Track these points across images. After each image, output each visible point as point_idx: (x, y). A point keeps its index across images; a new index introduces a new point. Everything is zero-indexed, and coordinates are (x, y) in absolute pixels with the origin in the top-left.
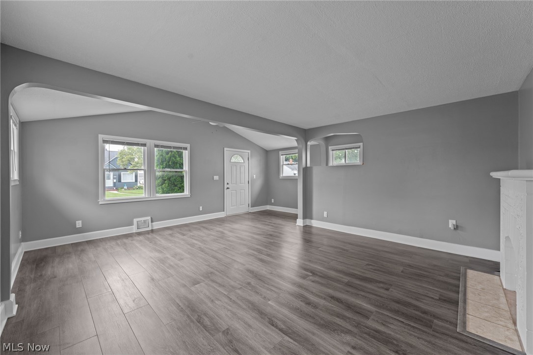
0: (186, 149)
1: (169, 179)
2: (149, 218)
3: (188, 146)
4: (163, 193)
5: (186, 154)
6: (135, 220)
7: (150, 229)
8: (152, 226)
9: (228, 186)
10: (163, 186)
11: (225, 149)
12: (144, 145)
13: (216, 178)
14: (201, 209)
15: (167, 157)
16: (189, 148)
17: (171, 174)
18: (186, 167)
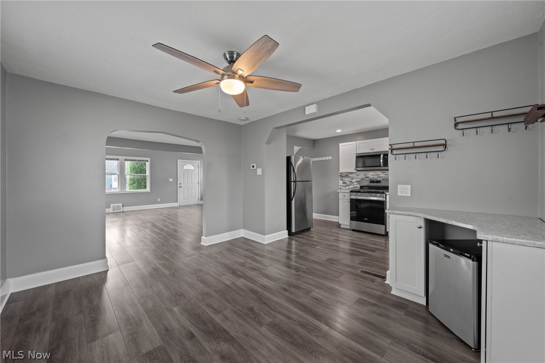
0: (147, 161)
1: (138, 180)
2: (121, 204)
3: (149, 159)
4: (134, 189)
5: (148, 164)
6: (112, 205)
7: (121, 211)
8: (123, 209)
9: (180, 185)
10: (134, 185)
11: (178, 160)
12: (118, 160)
13: (171, 180)
14: (159, 200)
15: (137, 166)
16: (149, 161)
17: (139, 177)
18: (148, 173)
